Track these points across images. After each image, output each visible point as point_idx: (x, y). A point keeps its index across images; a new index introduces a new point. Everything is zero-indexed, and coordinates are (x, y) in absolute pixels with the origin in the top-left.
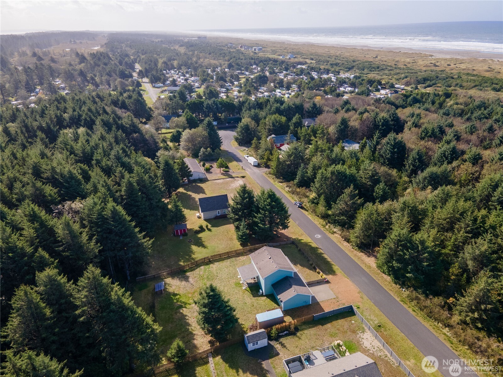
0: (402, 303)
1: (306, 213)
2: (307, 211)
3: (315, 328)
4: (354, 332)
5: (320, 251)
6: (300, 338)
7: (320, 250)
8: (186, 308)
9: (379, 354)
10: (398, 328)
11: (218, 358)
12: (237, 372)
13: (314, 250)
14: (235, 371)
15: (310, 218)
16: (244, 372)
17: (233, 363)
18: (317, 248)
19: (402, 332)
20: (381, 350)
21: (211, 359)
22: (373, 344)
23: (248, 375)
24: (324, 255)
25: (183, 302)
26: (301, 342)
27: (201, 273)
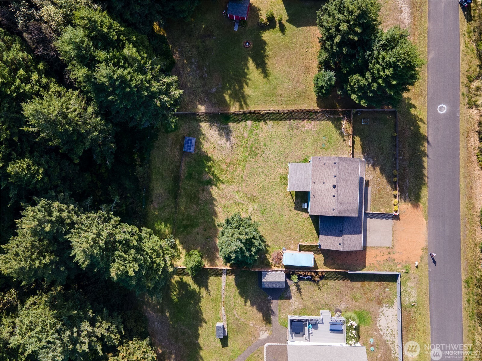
0: (463, 284)
1: (464, 25)
2: (469, 18)
3: (342, 281)
4: (380, 303)
5: (426, 147)
6: (319, 289)
7: (426, 144)
8: (216, 186)
9: (388, 338)
10: (431, 317)
11: (232, 278)
12: (246, 302)
13: (419, 139)
14: (243, 300)
15: (462, 47)
16: (252, 305)
17: (244, 292)
18: (425, 139)
19: (431, 323)
20: (393, 335)
21: (224, 276)
22: (390, 325)
23: (254, 309)
24: (425, 159)
25: (215, 176)
26: (319, 293)
27: (246, 135)
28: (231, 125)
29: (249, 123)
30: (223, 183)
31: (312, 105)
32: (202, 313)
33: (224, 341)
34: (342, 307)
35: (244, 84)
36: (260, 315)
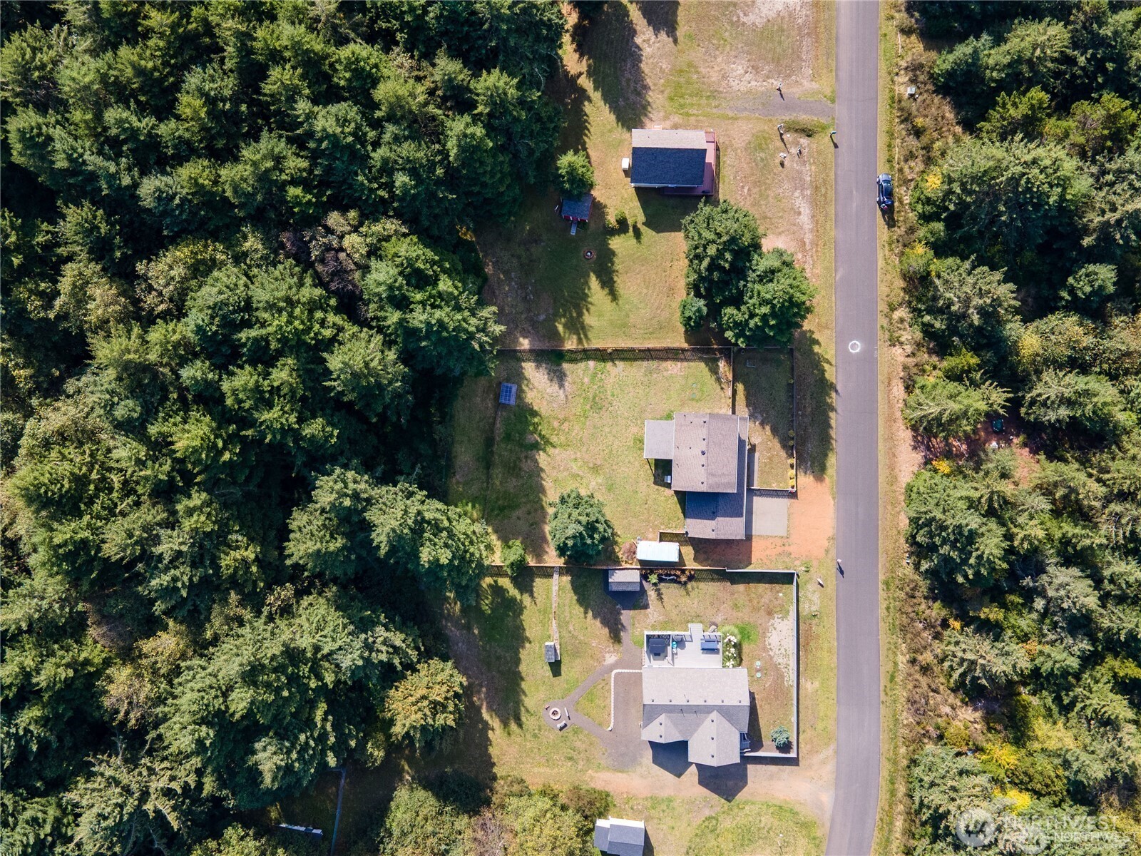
0: (881, 586)
3: (718, 584)
4: (770, 613)
5: (833, 399)
6: (688, 593)
7: (834, 395)
8: (545, 451)
9: (780, 661)
10: (837, 631)
11: (567, 579)
12: (586, 613)
13: (825, 387)
14: (582, 610)
16: (595, 617)
17: (583, 601)
18: (833, 387)
19: (838, 638)
20: (786, 656)
21: (556, 576)
22: (782, 643)
23: (598, 623)
24: (832, 415)
25: (543, 437)
26: (688, 600)
27: (586, 380)
28: (565, 366)
29: (591, 363)
30: (554, 447)
31: (678, 340)
32: (524, 630)
33: (556, 667)
34: (719, 619)
35: (585, 311)
36: (607, 630)
